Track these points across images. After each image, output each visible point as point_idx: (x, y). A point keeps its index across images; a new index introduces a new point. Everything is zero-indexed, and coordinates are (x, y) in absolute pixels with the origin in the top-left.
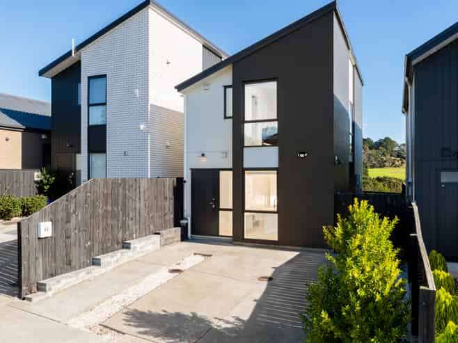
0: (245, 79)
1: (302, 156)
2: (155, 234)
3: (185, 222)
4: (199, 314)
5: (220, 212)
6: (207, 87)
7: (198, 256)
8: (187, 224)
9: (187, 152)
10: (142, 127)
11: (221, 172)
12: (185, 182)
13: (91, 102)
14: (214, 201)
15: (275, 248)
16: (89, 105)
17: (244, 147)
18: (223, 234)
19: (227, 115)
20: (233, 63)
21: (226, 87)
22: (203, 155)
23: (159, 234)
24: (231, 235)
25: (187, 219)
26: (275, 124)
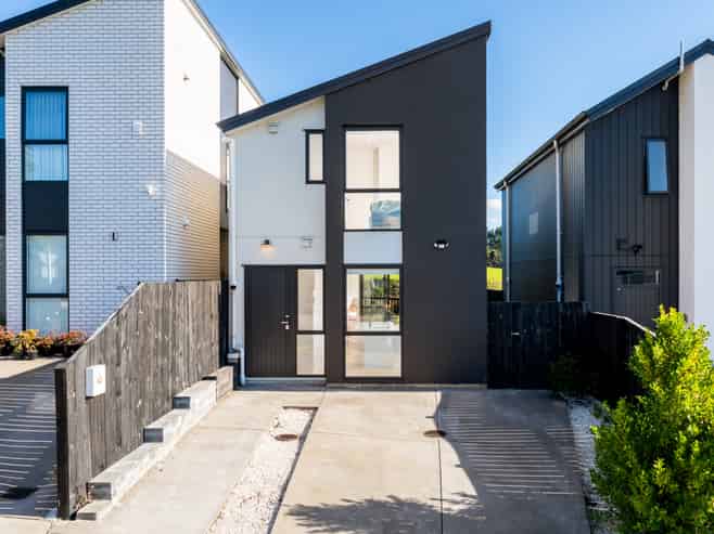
0: (348, 123)
1: (442, 246)
2: (205, 379)
3: (236, 356)
4: (403, 496)
5: (299, 336)
6: (273, 129)
7: (291, 410)
8: (239, 359)
9: (236, 237)
10: (151, 189)
11: (300, 271)
12: (234, 287)
13: (28, 137)
14: (289, 319)
15: (397, 389)
16: (25, 142)
17: (344, 230)
18: (303, 373)
19: (312, 178)
20: (327, 95)
21: (309, 132)
22: (267, 242)
23: (214, 378)
24: (322, 373)
25: (239, 352)
26: (397, 197)
